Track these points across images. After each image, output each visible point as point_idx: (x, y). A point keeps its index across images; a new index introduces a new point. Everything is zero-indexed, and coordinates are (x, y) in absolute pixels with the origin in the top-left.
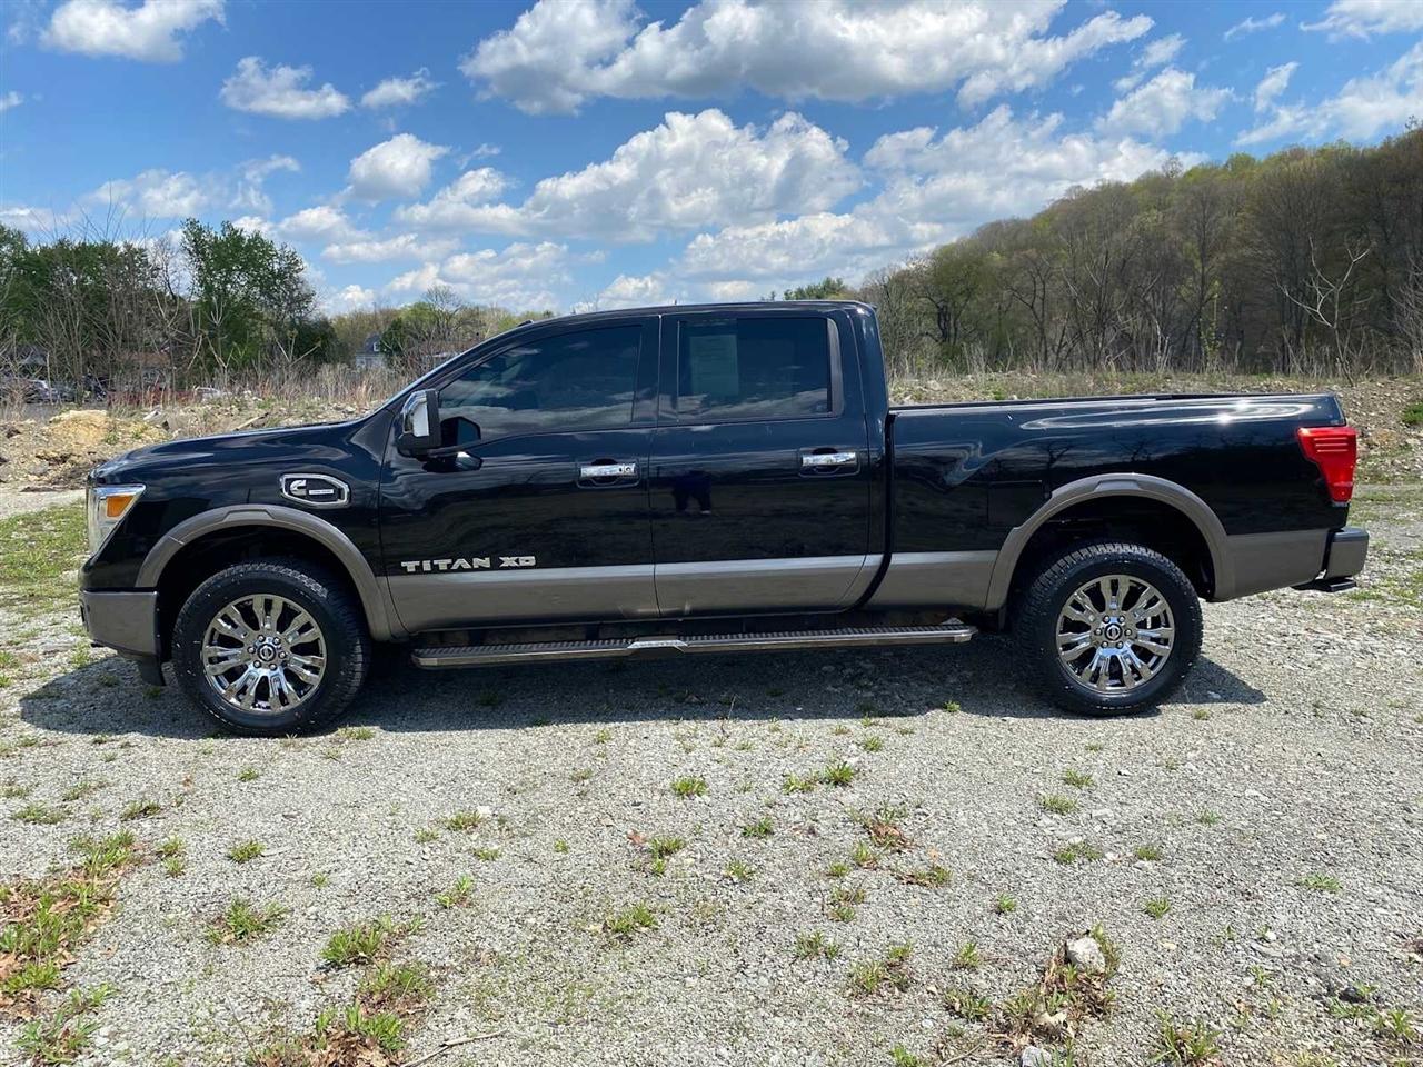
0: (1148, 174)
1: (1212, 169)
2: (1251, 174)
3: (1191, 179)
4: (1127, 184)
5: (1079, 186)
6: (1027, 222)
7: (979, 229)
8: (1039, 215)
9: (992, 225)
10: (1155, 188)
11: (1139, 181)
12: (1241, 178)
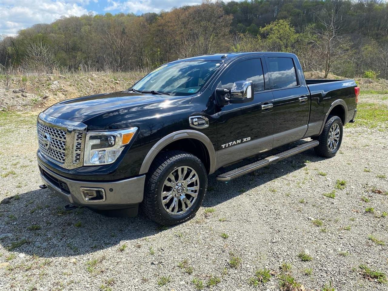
0: (84, 15)
1: (101, 16)
2: (112, 19)
3: (96, 18)
4: (79, 17)
5: (64, 16)
6: (49, 25)
7: (33, 25)
8: (53, 23)
9: (38, 24)
10: (87, 20)
11: (82, 16)
12: (110, 19)
